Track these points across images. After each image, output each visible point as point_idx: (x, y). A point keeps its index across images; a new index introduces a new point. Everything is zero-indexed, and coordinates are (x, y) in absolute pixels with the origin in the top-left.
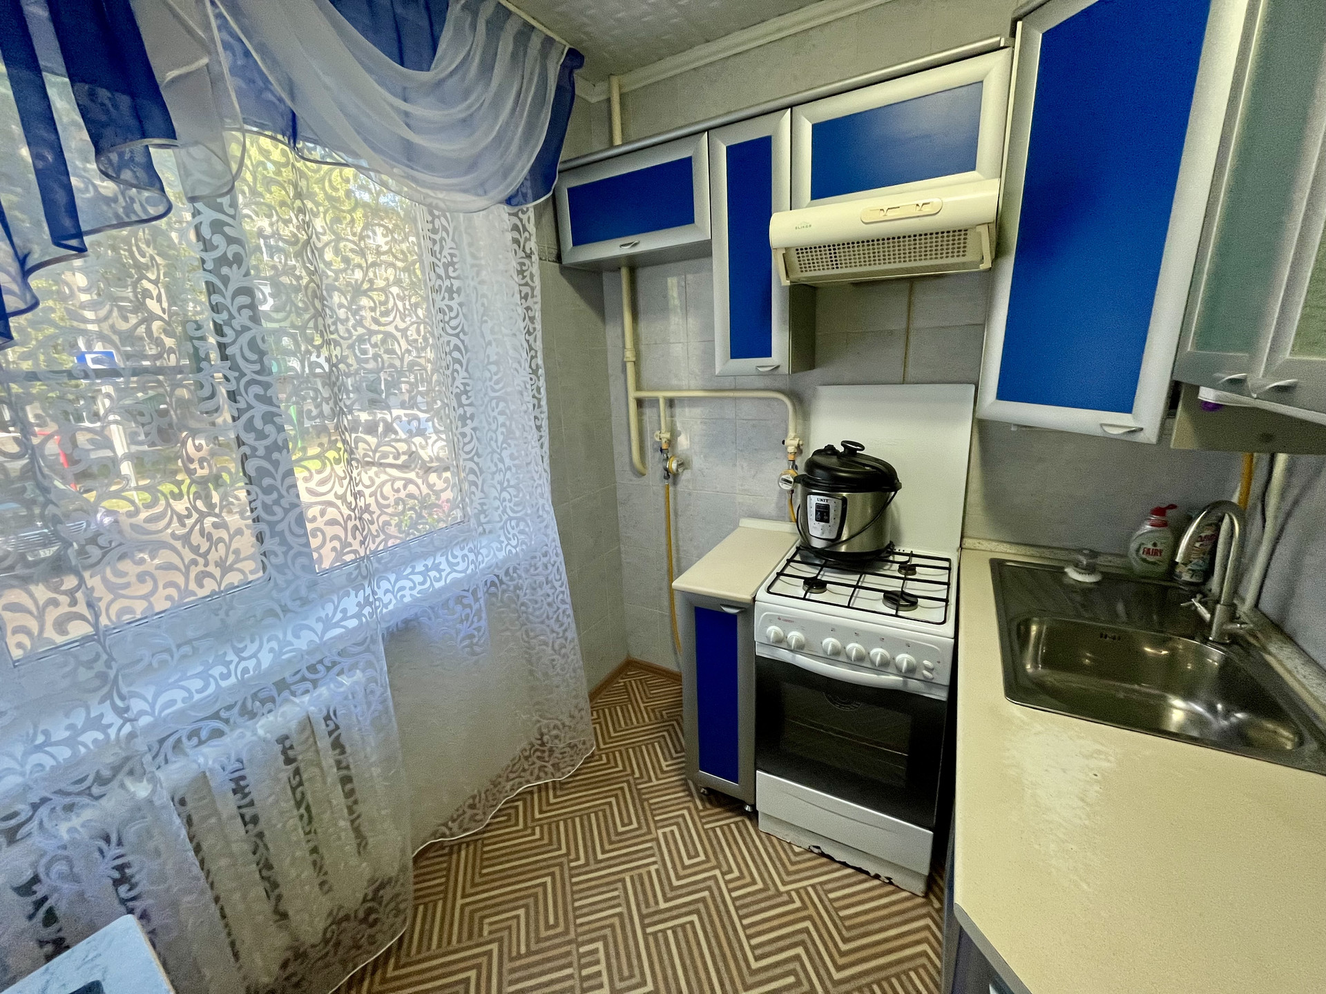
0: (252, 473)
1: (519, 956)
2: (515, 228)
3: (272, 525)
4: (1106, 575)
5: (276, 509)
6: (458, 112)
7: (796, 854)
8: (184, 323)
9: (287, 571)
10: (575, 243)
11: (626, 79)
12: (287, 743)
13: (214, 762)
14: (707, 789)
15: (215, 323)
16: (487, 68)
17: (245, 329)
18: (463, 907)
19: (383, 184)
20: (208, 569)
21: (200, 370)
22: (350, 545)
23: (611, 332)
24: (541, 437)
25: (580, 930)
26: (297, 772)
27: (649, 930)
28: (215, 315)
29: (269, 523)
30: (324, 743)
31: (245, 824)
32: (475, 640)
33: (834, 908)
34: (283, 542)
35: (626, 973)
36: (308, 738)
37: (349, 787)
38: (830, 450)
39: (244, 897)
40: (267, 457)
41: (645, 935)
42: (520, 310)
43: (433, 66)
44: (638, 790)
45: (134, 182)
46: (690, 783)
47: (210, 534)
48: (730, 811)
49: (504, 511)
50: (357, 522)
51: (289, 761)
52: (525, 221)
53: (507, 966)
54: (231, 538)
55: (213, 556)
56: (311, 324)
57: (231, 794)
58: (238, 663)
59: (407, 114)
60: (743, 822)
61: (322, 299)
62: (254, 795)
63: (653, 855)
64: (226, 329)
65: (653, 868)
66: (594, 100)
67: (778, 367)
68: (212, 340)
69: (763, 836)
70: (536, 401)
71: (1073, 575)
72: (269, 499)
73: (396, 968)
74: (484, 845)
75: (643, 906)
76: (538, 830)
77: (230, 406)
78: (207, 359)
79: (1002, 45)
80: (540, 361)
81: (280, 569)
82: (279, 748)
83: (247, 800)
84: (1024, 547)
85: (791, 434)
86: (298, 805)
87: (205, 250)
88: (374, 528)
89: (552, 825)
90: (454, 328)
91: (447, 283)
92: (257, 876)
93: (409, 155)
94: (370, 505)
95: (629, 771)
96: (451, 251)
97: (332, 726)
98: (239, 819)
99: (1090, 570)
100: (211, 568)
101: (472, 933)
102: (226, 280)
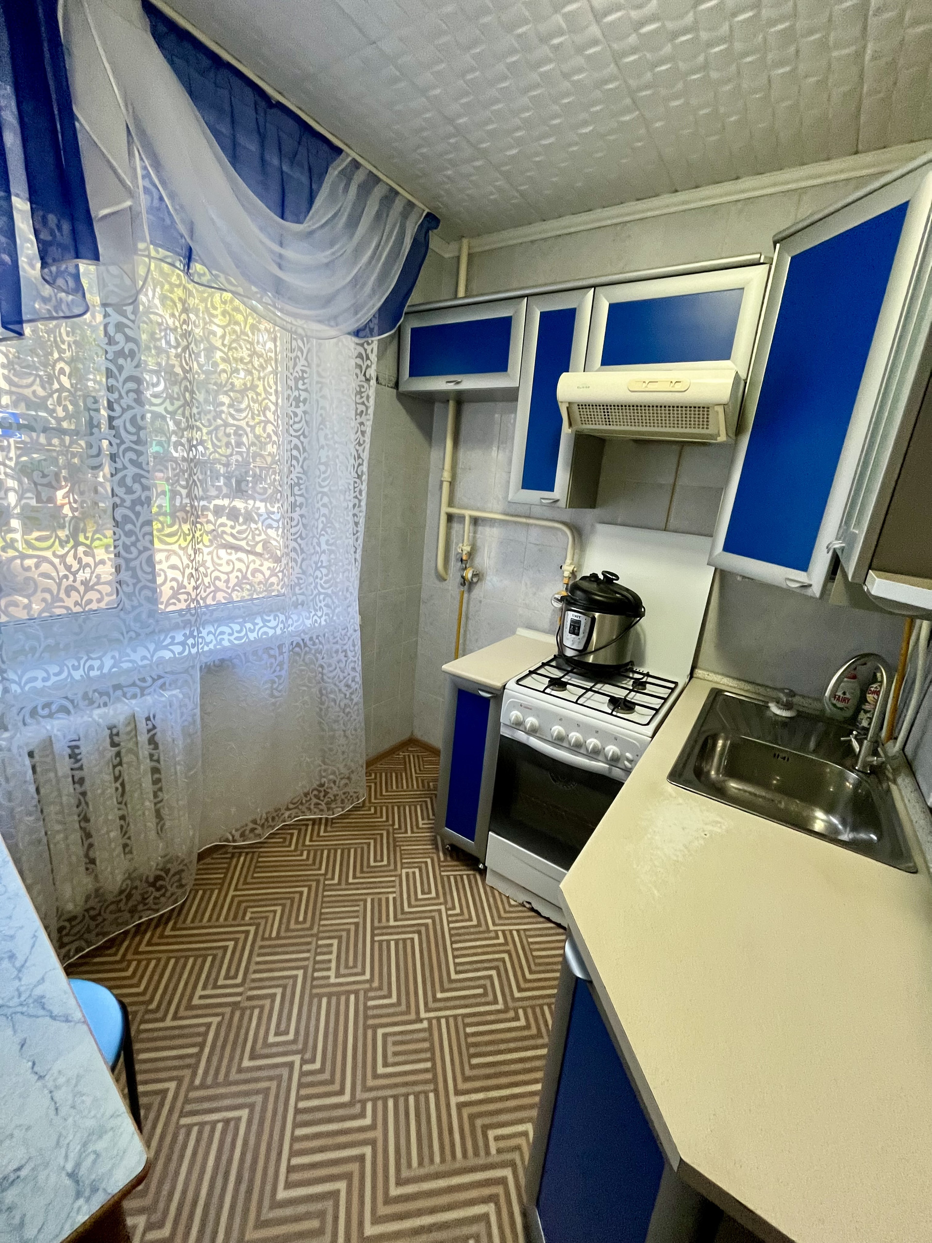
0: (119, 518)
1: (270, 938)
2: (360, 356)
3: (127, 561)
4: (800, 714)
5: (133, 549)
6: (324, 256)
7: (511, 906)
8: (85, 397)
9: (133, 598)
10: (411, 375)
11: (475, 242)
12: (115, 731)
13: (58, 730)
14: (452, 846)
15: (109, 401)
16: (353, 223)
17: (130, 407)
18: (233, 897)
19: (253, 309)
20: (75, 584)
21: (92, 434)
22: (185, 588)
23: (435, 454)
24: (357, 532)
25: (321, 929)
26: (118, 754)
27: (376, 938)
28: (110, 394)
29: (125, 559)
30: (143, 738)
31: (74, 783)
32: (275, 686)
33: (530, 949)
34: (134, 576)
35: (351, 964)
36: (131, 731)
37: (157, 776)
38: (594, 576)
39: (66, 838)
40: (132, 508)
41: (373, 941)
42: (354, 424)
43: (308, 218)
44: (394, 838)
45: (65, 288)
46: (439, 838)
47: (80, 559)
48: (467, 865)
49: (316, 587)
50: (194, 572)
51: (114, 744)
52: (369, 351)
53: (259, 943)
54: (96, 565)
55: (81, 576)
56: (180, 411)
57: (67, 757)
58: (87, 661)
59: (281, 256)
60: (475, 876)
61: (192, 392)
62: (84, 762)
63: (393, 887)
64: (116, 406)
65: (391, 897)
66: (447, 256)
67: (558, 501)
68: (104, 413)
69: (488, 889)
70: (357, 501)
71: (774, 709)
72: (128, 541)
73: (173, 929)
74: (259, 857)
75: (376, 921)
76: (305, 853)
77: (110, 466)
78: (98, 426)
79: (762, 261)
80: (365, 468)
81: (129, 596)
82: (108, 732)
83: (77, 765)
84: (743, 683)
85: (568, 561)
86: (116, 779)
87: (109, 343)
88: (207, 580)
89: (317, 852)
90: (296, 431)
91: (296, 393)
92: (77, 826)
93: (279, 288)
94: (206, 561)
95: (390, 822)
96: (304, 368)
97: (150, 726)
98: (70, 779)
99: (788, 706)
100: (77, 584)
101: (237, 915)
102: (120, 368)
